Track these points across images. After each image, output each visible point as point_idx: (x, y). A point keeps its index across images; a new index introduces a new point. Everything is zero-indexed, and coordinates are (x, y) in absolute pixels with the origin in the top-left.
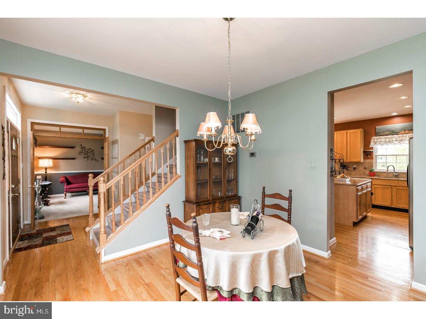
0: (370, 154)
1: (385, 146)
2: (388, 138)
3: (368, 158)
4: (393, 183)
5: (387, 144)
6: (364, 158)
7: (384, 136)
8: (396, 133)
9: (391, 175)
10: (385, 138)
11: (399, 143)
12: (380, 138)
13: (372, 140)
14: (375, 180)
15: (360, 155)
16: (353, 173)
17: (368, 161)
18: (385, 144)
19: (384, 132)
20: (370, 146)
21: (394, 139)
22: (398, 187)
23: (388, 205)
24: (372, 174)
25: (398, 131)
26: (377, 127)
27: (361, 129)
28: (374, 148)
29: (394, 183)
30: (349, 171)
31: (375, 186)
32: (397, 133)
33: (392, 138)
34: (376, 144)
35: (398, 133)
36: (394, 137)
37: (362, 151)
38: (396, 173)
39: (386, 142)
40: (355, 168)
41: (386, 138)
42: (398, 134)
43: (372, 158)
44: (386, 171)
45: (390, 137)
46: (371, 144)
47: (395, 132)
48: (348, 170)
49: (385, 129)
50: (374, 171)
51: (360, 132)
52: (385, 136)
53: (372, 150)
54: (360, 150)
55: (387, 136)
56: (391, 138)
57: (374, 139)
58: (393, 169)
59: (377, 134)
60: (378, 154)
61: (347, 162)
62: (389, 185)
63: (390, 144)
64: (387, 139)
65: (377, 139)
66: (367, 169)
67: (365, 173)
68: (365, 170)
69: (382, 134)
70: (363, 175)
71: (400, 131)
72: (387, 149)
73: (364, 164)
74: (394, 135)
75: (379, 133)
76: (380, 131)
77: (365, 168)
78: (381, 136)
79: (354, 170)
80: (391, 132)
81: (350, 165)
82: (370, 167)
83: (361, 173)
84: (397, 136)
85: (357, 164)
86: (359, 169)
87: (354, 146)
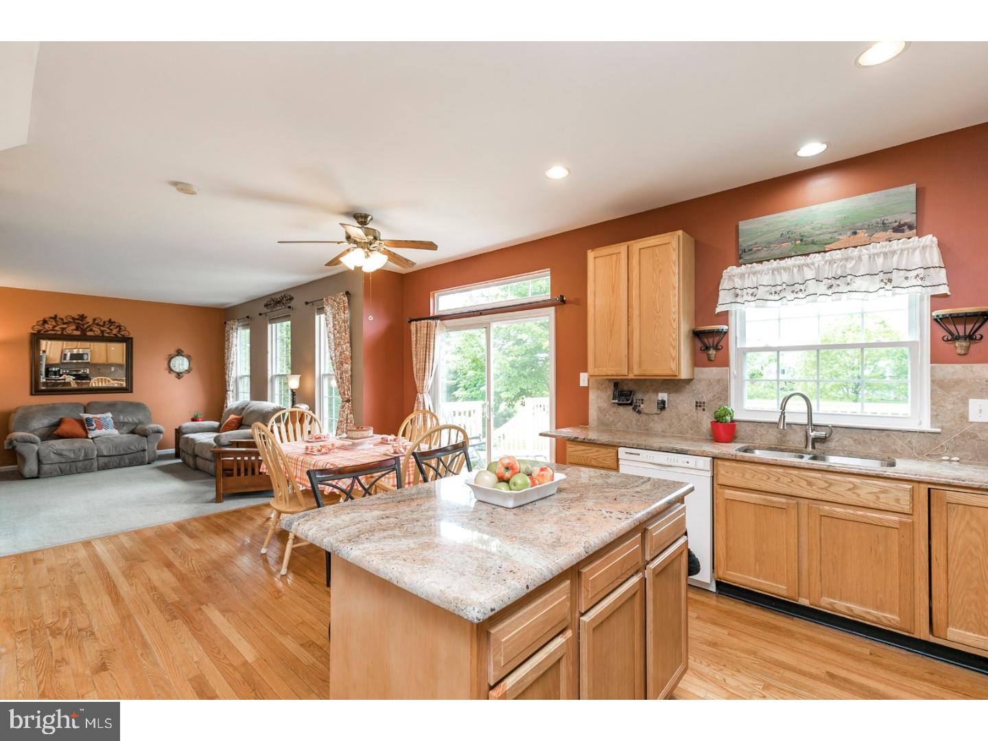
0: (717, 345)
1: (774, 308)
2: (785, 269)
3: (710, 362)
4: (804, 484)
5: (782, 295)
6: (696, 363)
7: (768, 260)
8: (816, 248)
9: (797, 439)
10: (773, 270)
11: (830, 292)
12: (755, 273)
13: (725, 284)
14: (727, 463)
15: (674, 348)
16: (658, 425)
17: (710, 373)
18: (772, 297)
19: (770, 243)
20: (718, 310)
21: (809, 274)
22: (827, 507)
23: (784, 593)
24: (724, 429)
25: (827, 237)
26: (744, 225)
27: (680, 232)
28: (732, 319)
29: (810, 484)
30: (644, 418)
31: (730, 493)
32: (820, 246)
33: (800, 267)
34: (739, 300)
35: (828, 247)
36: (807, 265)
37: (685, 328)
38: (816, 427)
39: (779, 288)
40: (663, 402)
41: (778, 269)
42: (825, 252)
43: (726, 363)
44: (776, 419)
45: (794, 266)
46: (720, 301)
47: (813, 243)
48: (639, 412)
49: (772, 231)
50: (728, 418)
51: (675, 244)
52: (774, 264)
53: (725, 327)
54: (675, 325)
55: (783, 263)
56: (795, 270)
57: (731, 277)
58: (805, 409)
59: (742, 256)
60: (748, 345)
61: (631, 376)
62: (788, 491)
63: (792, 296)
64: (780, 273)
65: (742, 276)
66: (704, 410)
67: (696, 425)
68: (697, 414)
69: (762, 254)
70: (690, 431)
71: (835, 235)
72: (779, 320)
73: (694, 388)
74: (808, 255)
75: (751, 250)
76: (753, 242)
77: (697, 403)
78: (757, 262)
79: (659, 412)
80: (798, 242)
81: (648, 392)
82: (716, 401)
83: (685, 426)
84: (823, 257)
85: (668, 386)
86: (679, 407)
87: (656, 309)
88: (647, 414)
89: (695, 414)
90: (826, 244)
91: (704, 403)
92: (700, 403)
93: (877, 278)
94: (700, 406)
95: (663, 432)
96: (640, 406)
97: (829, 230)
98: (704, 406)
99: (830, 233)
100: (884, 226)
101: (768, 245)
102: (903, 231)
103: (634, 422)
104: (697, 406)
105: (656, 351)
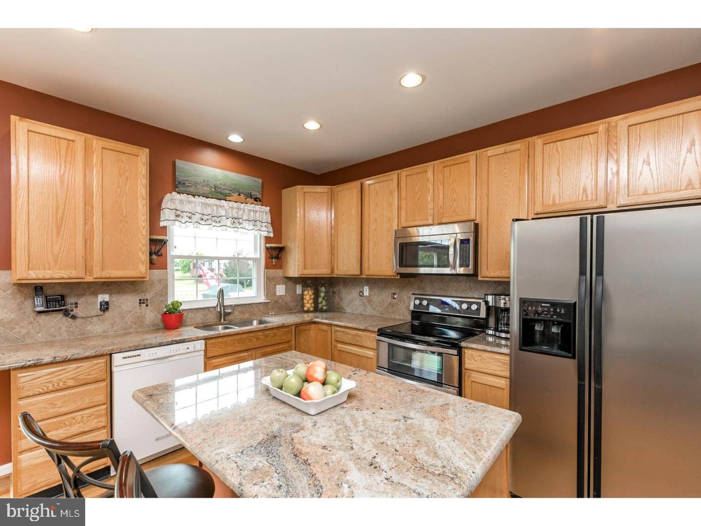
0: (158, 252)
2: (209, 205)
5: (208, 222)
7: (198, 196)
8: (223, 196)
10: (202, 204)
11: (234, 226)
12: (190, 203)
13: (166, 205)
15: (143, 253)
16: (96, 327)
17: (152, 274)
18: (202, 222)
20: (161, 224)
21: (222, 212)
22: (264, 350)
25: (227, 192)
26: (180, 164)
30: (79, 322)
31: (215, 362)
33: (217, 207)
34: (180, 219)
35: (228, 198)
36: (220, 206)
39: (206, 217)
40: (107, 303)
41: (205, 204)
42: (228, 201)
43: (164, 267)
45: (214, 205)
46: (162, 217)
47: (221, 193)
48: (72, 317)
49: (199, 175)
52: (202, 200)
53: (165, 238)
54: (144, 232)
55: (206, 200)
56: (215, 208)
57: (172, 200)
59: (179, 186)
63: (214, 224)
64: (206, 207)
65: (181, 202)
66: (147, 305)
67: (140, 320)
68: (141, 309)
69: (192, 190)
70: (134, 326)
71: (231, 192)
72: (195, 237)
73: (137, 288)
74: (220, 199)
75: (184, 184)
76: (186, 179)
77: (140, 300)
78: (192, 195)
79: (102, 313)
80: (213, 189)
81: (83, 295)
82: (158, 297)
83: (129, 323)
84: (229, 204)
85: (110, 287)
86: (122, 306)
87: (122, 214)
88: (83, 318)
89: (139, 311)
90: (227, 196)
91: (147, 300)
92: (144, 300)
93: (251, 223)
94: (144, 303)
95: (104, 332)
96: (72, 311)
97: (229, 189)
98: (147, 303)
99: (229, 190)
100: (251, 196)
101: (196, 184)
102: (257, 201)
103: (64, 328)
104: (140, 303)
105: (122, 254)
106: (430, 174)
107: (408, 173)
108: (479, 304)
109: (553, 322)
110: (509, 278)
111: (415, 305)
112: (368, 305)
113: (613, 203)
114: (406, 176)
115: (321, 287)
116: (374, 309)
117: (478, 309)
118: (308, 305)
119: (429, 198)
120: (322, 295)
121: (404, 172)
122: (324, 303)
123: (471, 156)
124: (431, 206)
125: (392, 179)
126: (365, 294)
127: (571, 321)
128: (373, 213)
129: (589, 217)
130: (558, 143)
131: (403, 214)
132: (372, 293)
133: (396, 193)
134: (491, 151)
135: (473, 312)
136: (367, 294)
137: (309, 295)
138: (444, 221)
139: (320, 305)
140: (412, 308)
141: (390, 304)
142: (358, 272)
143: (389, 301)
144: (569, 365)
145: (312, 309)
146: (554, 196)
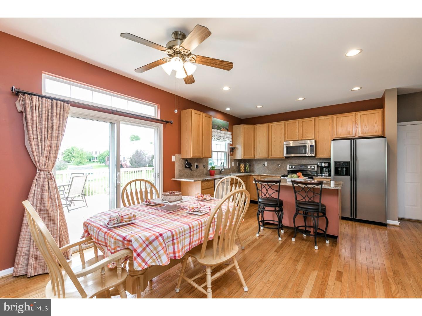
16: (195, 174)
35: (221, 130)
67: (203, 172)
68: (203, 169)
71: (222, 128)
73: (203, 161)
79: (197, 169)
80: (218, 127)
81: (193, 163)
84: (222, 132)
85: (198, 161)
88: (193, 170)
93: (227, 138)
94: (204, 167)
97: (222, 126)
100: (226, 129)
102: (228, 130)
106: (297, 123)
107: (288, 122)
108: (314, 166)
109: (344, 167)
110: (331, 157)
111: (289, 168)
112: (267, 169)
113: (357, 136)
114: (288, 123)
115: (247, 163)
116: (270, 171)
117: (314, 168)
118: (242, 170)
119: (297, 131)
120: (248, 166)
121: (287, 122)
122: (248, 169)
123: (312, 119)
124: (298, 134)
125: (282, 124)
126: (266, 165)
127: (349, 166)
128: (273, 136)
129: (353, 140)
130: (341, 118)
131: (286, 136)
132: (269, 165)
133: (283, 129)
134: (320, 118)
135: (312, 169)
136: (267, 165)
137: (242, 166)
138: (303, 139)
139: (247, 170)
140: (288, 169)
141: (277, 169)
142: (267, 157)
143: (276, 167)
144: (348, 178)
145: (244, 172)
146: (340, 133)
